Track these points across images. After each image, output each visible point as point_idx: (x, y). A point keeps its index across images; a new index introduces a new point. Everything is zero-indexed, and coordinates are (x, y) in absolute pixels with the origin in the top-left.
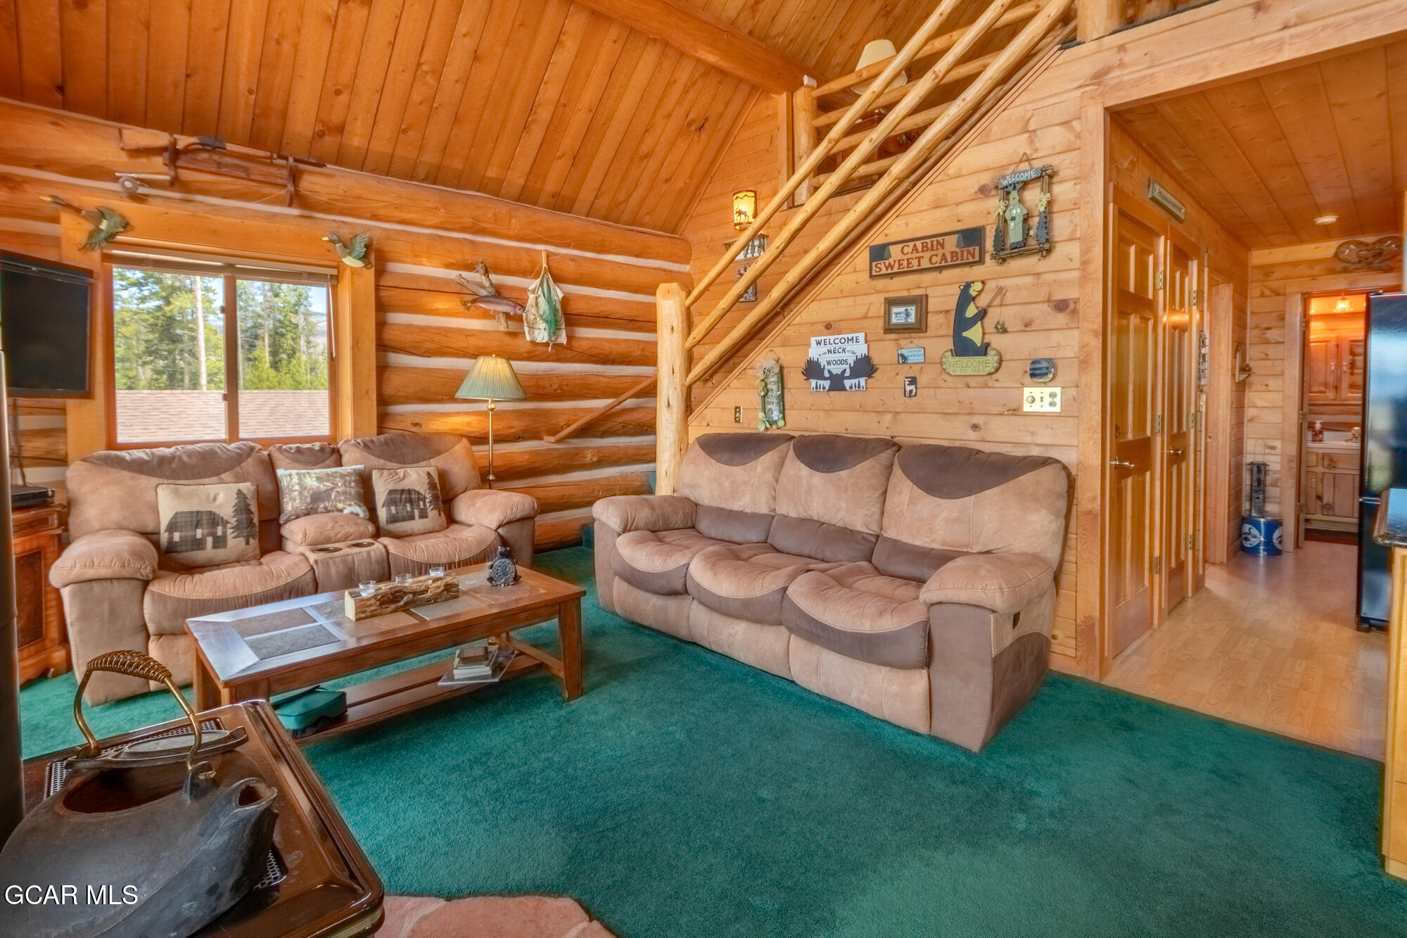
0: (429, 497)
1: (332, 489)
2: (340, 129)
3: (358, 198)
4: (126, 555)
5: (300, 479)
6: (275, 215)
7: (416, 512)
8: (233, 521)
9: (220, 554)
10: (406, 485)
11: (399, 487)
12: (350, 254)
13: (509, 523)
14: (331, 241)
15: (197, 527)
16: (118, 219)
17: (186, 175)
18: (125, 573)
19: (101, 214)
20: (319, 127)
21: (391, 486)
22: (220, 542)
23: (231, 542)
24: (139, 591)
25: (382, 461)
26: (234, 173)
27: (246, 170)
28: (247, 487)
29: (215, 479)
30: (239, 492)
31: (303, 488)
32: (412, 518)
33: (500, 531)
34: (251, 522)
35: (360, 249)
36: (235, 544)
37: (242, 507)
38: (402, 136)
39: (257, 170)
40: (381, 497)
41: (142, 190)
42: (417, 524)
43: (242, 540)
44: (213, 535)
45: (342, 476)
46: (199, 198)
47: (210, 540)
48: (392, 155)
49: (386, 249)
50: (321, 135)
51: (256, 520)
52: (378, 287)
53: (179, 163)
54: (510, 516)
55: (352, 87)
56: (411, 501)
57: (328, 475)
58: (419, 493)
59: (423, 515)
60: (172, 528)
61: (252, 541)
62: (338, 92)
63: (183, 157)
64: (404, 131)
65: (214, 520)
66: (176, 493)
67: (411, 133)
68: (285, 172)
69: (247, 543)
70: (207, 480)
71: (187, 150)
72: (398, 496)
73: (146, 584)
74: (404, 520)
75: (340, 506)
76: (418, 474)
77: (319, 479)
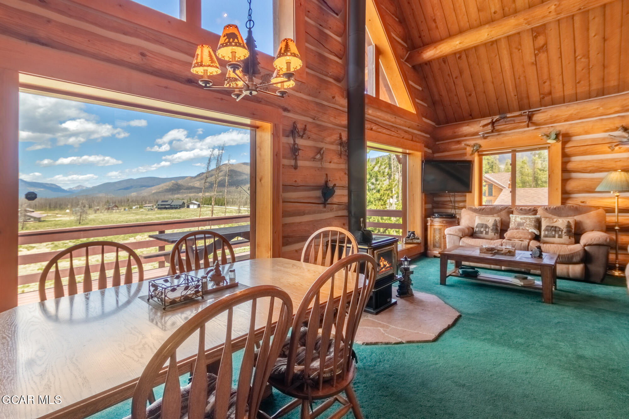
0: (565, 230)
1: (525, 222)
2: (550, 93)
3: (557, 116)
4: (457, 230)
5: (515, 218)
6: (525, 131)
7: (557, 235)
8: (491, 228)
9: (486, 236)
10: (555, 225)
11: (552, 225)
12: (549, 139)
13: (589, 245)
14: (542, 136)
15: (482, 227)
16: (478, 146)
17: (497, 128)
18: (456, 234)
19: (474, 145)
20: (542, 96)
21: (548, 224)
22: (487, 233)
23: (490, 233)
24: (459, 239)
25: (551, 215)
26: (510, 123)
27: (514, 120)
28: (498, 219)
29: (492, 216)
30: (495, 220)
31: (515, 221)
32: (554, 237)
33: (586, 248)
34: (497, 229)
35: (553, 136)
36: (491, 234)
37: (495, 225)
38: (578, 85)
39: (517, 120)
40: (543, 228)
41: (486, 135)
42: (556, 240)
43: (493, 234)
44: (485, 230)
45: (530, 219)
46: (503, 132)
47: (484, 232)
48: (576, 93)
49: (570, 132)
50: (543, 98)
51: (499, 229)
52: (563, 148)
53: (495, 125)
54: (589, 242)
55: (550, 79)
56: (555, 231)
57: (525, 218)
58: (560, 228)
59: (560, 237)
60: (476, 227)
61: (496, 234)
62: (545, 83)
63: (496, 123)
64: (578, 83)
65: (486, 227)
66: (479, 218)
67: (582, 82)
68: (526, 117)
69: (495, 235)
70: (490, 216)
71: (496, 121)
72: (550, 228)
73: (461, 238)
74: (550, 237)
75: (527, 228)
76: (563, 221)
77: (521, 219)
